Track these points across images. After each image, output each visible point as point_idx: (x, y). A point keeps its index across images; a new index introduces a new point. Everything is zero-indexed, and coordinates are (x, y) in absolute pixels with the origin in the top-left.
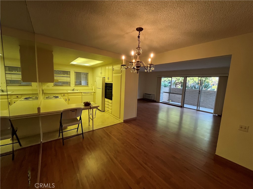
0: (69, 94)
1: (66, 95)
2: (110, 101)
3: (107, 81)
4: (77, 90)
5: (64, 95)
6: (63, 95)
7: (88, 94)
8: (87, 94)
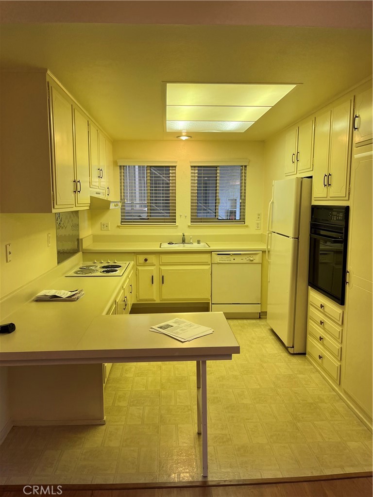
0: (165, 258)
1: (152, 259)
2: (331, 306)
3: (322, 196)
4: (199, 242)
5: (146, 260)
6: (141, 258)
7: (238, 259)
8: (232, 258)
